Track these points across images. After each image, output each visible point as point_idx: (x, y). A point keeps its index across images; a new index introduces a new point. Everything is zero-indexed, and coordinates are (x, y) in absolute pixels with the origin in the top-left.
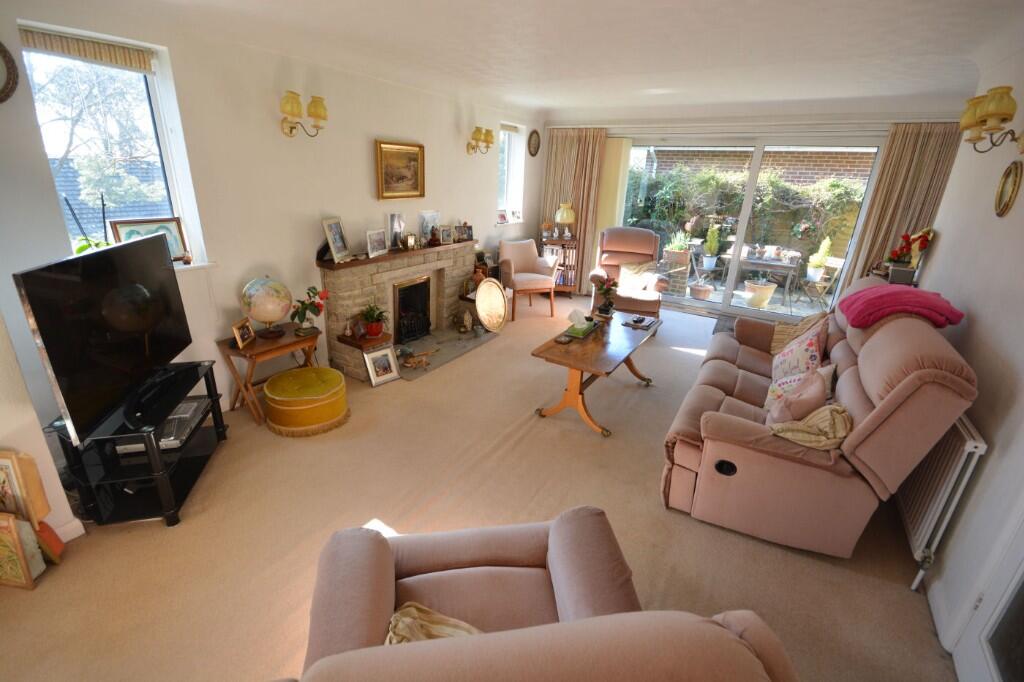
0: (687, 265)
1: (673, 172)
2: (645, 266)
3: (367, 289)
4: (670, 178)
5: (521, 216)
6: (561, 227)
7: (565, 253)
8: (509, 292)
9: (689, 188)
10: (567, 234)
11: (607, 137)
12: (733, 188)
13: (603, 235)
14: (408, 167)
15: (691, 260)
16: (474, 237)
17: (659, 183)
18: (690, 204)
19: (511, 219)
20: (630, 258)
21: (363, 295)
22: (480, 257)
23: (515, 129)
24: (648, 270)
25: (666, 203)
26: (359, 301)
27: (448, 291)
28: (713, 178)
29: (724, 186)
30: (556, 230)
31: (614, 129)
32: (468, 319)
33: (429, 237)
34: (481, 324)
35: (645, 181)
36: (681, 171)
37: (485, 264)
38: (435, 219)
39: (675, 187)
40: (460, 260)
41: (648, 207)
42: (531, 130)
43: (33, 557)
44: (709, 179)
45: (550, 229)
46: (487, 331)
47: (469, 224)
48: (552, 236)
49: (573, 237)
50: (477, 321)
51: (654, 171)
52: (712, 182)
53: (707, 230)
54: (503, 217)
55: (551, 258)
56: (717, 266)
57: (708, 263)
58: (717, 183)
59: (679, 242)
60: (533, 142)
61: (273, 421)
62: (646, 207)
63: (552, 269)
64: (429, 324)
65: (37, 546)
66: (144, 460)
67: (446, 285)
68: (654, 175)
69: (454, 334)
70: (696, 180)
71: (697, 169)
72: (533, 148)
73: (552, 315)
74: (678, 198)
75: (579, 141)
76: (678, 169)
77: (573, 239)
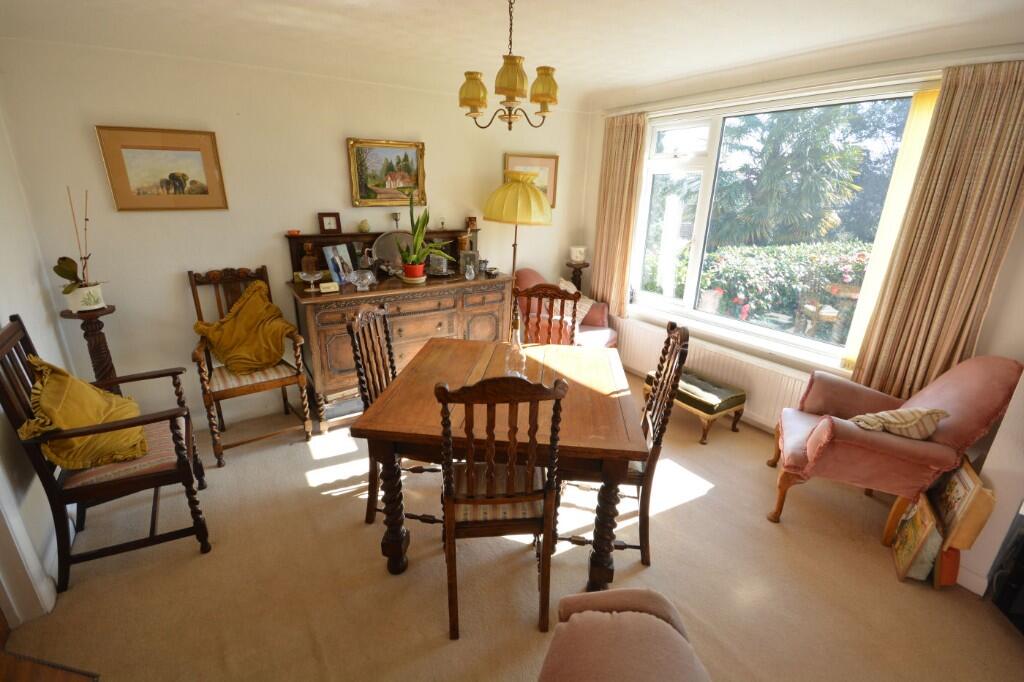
43: (922, 562)
65: (932, 560)
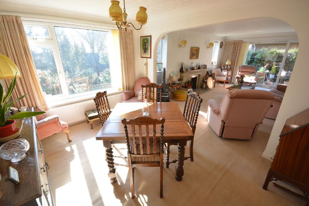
0: (264, 76)
1: (261, 50)
2: (252, 75)
3: (188, 77)
4: (260, 52)
5: (216, 63)
6: (227, 66)
7: (228, 72)
8: (214, 81)
9: (266, 55)
10: (229, 67)
11: (242, 42)
12: (282, 54)
13: (240, 67)
14: (196, 52)
15: (266, 75)
16: (207, 68)
17: (256, 53)
18: (266, 60)
19: (214, 64)
20: (247, 73)
21: (187, 78)
22: (207, 72)
23: (217, 42)
24: (252, 76)
25: (258, 59)
26: (186, 79)
27: (201, 79)
28: (275, 51)
29: (279, 54)
30: (226, 66)
31: (244, 40)
32: (204, 86)
33: (198, 67)
34: (208, 87)
35: (251, 53)
36: (264, 50)
37: (209, 74)
38: (199, 64)
39: (262, 54)
40: (204, 73)
41: (252, 61)
42: (221, 42)
44: (274, 52)
45: (224, 66)
46: (209, 89)
47: (206, 65)
48: (225, 68)
49: (230, 68)
50: (207, 87)
51: (254, 50)
52: (274, 53)
53: (272, 67)
54: (212, 63)
55: (225, 73)
56: (274, 77)
57: (271, 76)
58: (276, 53)
59: (262, 70)
60: (221, 45)
61: (176, 98)
62: (251, 61)
63: (225, 76)
64: (196, 86)
66: (167, 99)
67: (200, 78)
68: (254, 51)
69: (201, 89)
70: (269, 52)
71: (270, 49)
72: (221, 46)
73: (224, 87)
74: (262, 58)
75: (234, 44)
76: (263, 49)
77: (231, 69)
